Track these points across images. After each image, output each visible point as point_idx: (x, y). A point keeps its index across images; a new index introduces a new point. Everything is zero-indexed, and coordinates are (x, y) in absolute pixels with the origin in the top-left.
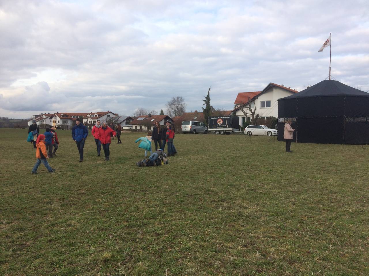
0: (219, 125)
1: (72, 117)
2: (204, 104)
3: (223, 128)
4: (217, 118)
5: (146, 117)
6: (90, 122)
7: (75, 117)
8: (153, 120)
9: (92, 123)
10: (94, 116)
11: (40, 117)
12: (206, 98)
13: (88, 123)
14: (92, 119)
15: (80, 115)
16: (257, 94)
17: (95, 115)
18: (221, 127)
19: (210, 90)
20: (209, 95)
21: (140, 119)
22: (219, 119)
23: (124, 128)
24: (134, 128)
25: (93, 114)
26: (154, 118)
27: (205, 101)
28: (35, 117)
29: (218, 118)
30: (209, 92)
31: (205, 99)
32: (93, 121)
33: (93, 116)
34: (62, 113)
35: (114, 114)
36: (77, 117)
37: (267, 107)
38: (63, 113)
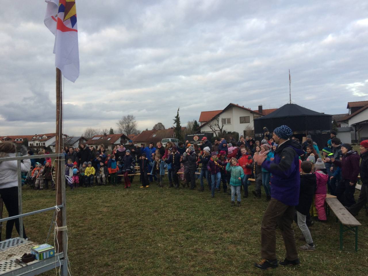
0: (195, 141)
1: (16, 140)
2: (174, 123)
4: (193, 135)
5: (101, 136)
6: (37, 144)
7: (19, 140)
8: (109, 139)
9: (41, 145)
10: (42, 138)
12: (176, 117)
13: (36, 145)
14: (40, 141)
15: (24, 138)
16: (220, 112)
17: (44, 137)
19: (178, 110)
20: (178, 115)
21: (94, 139)
22: (195, 136)
25: (41, 136)
26: (110, 137)
27: (175, 120)
30: (178, 112)
31: (176, 119)
32: (42, 143)
33: (40, 138)
34: (4, 137)
36: (21, 140)
37: (227, 123)
38: (6, 137)
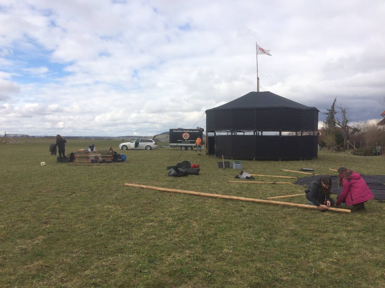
3: (190, 143)
4: (182, 131)
22: (184, 132)
29: (184, 131)
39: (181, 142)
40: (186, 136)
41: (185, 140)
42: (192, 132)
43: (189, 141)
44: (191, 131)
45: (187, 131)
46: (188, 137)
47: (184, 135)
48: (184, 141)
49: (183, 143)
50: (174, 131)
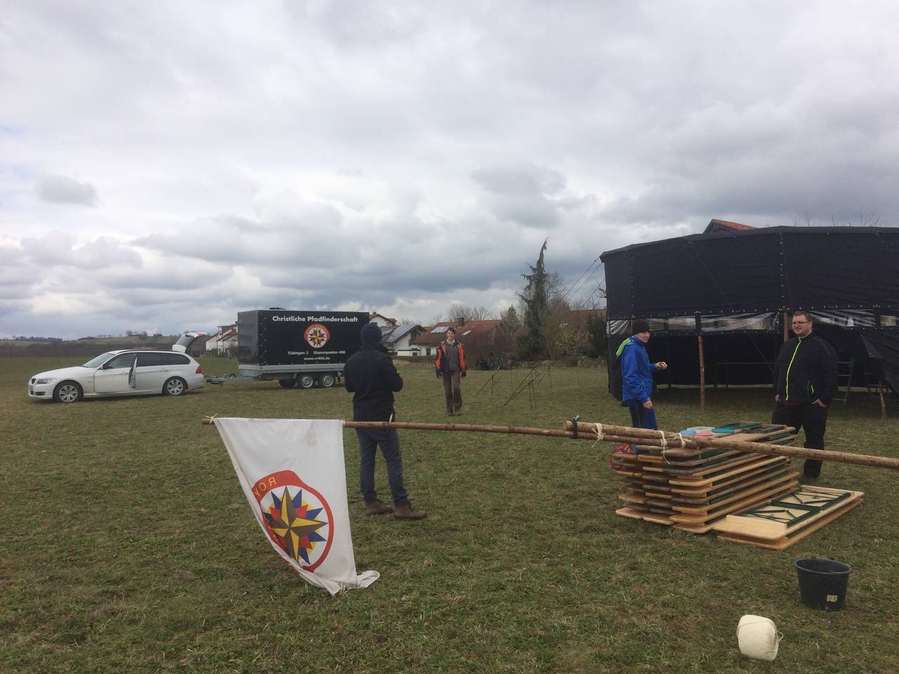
0: (311, 349)
2: (528, 287)
3: (332, 361)
4: (304, 319)
8: (467, 333)
11: (231, 330)
18: (325, 356)
21: (436, 330)
22: (312, 323)
23: (400, 354)
24: (423, 352)
26: (472, 327)
27: (529, 277)
28: (221, 330)
29: (309, 318)
30: (542, 254)
31: (531, 273)
35: (386, 319)
39: (299, 360)
40: (317, 336)
41: (315, 353)
42: (336, 320)
43: (328, 355)
44: (333, 319)
45: (322, 319)
46: (325, 339)
47: (311, 332)
48: (311, 355)
49: (308, 362)
50: (276, 319)
